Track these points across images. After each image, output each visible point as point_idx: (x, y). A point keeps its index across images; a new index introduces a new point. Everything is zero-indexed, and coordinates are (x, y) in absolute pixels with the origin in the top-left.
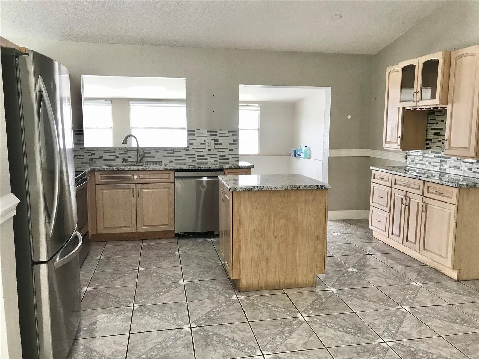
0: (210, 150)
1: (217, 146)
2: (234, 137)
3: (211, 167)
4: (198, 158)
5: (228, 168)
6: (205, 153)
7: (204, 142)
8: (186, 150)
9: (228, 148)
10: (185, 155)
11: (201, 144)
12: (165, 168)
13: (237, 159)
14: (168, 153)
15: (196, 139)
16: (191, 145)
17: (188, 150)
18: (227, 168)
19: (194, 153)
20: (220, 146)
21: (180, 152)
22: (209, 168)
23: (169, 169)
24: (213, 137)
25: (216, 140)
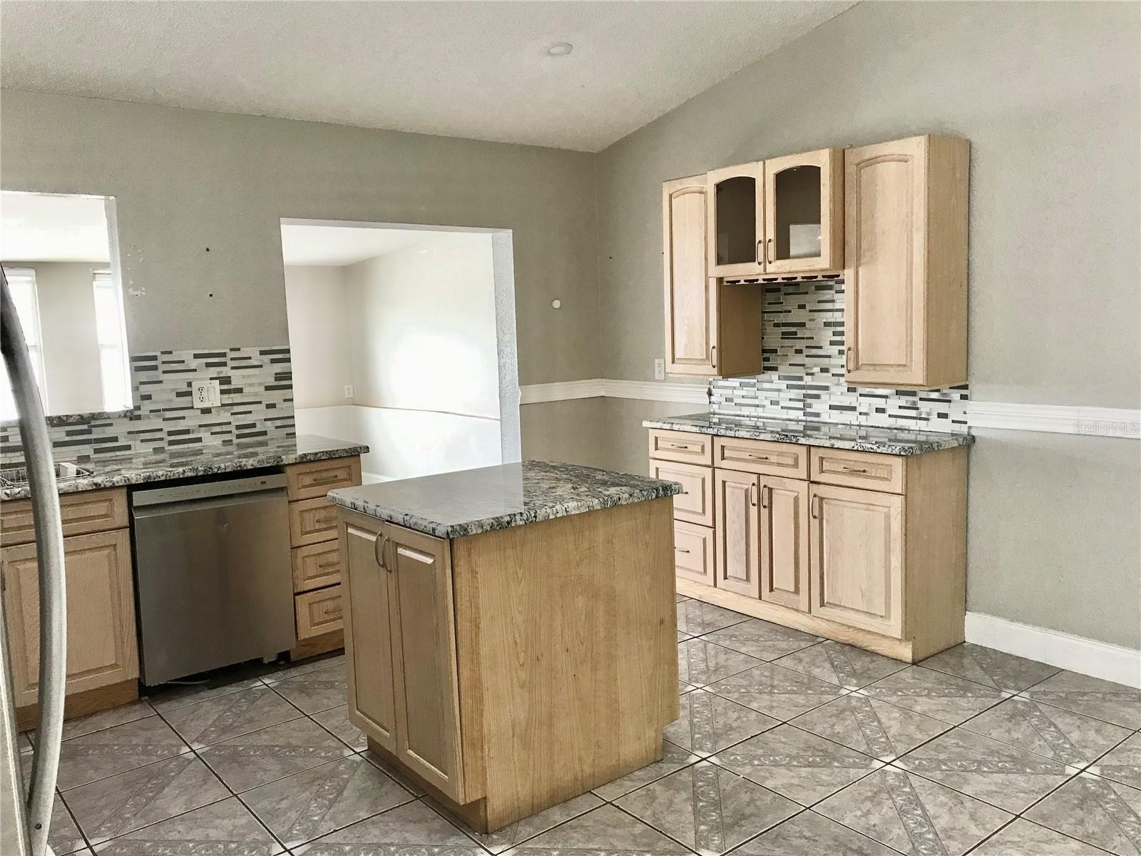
0: (206, 411)
1: (228, 399)
2: (279, 368)
3: (245, 465)
4: (173, 438)
5: (298, 461)
6: (192, 420)
7: (189, 389)
8: (132, 415)
9: (260, 402)
10: (129, 433)
11: (179, 395)
12: (96, 484)
13: (289, 430)
14: (69, 433)
15: (161, 382)
16: (146, 402)
17: (138, 418)
18: (294, 461)
19: (157, 423)
20: (237, 398)
21: (111, 425)
22: (240, 466)
23: (108, 484)
24: (213, 372)
25: (225, 380)
